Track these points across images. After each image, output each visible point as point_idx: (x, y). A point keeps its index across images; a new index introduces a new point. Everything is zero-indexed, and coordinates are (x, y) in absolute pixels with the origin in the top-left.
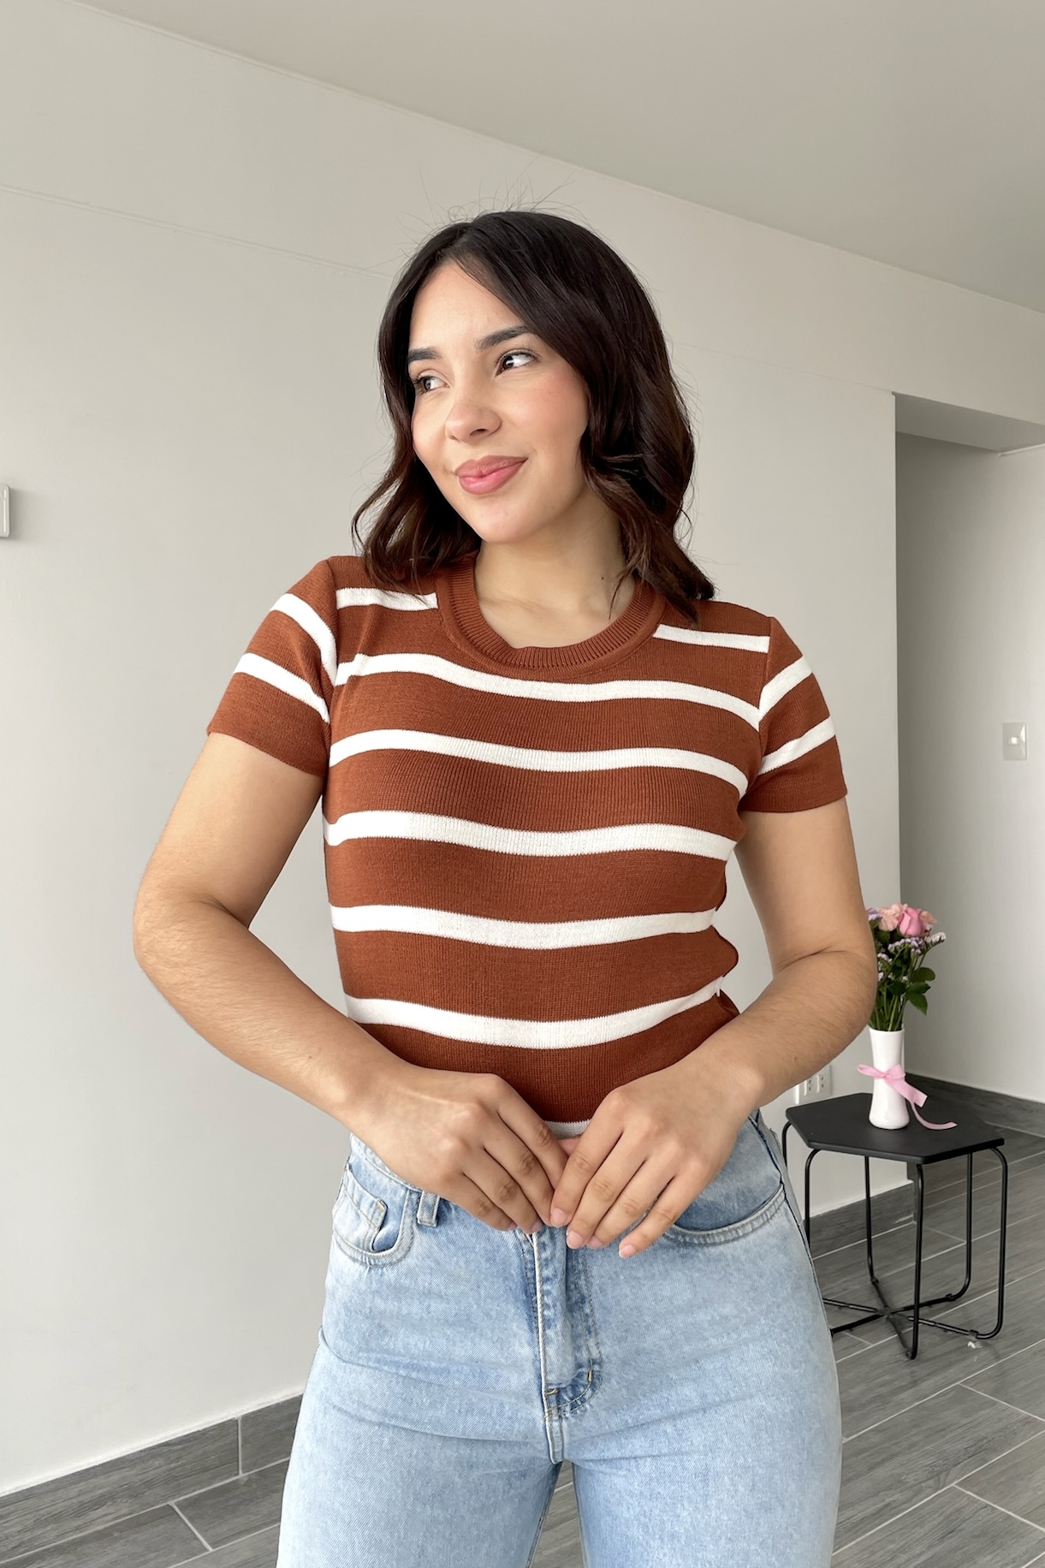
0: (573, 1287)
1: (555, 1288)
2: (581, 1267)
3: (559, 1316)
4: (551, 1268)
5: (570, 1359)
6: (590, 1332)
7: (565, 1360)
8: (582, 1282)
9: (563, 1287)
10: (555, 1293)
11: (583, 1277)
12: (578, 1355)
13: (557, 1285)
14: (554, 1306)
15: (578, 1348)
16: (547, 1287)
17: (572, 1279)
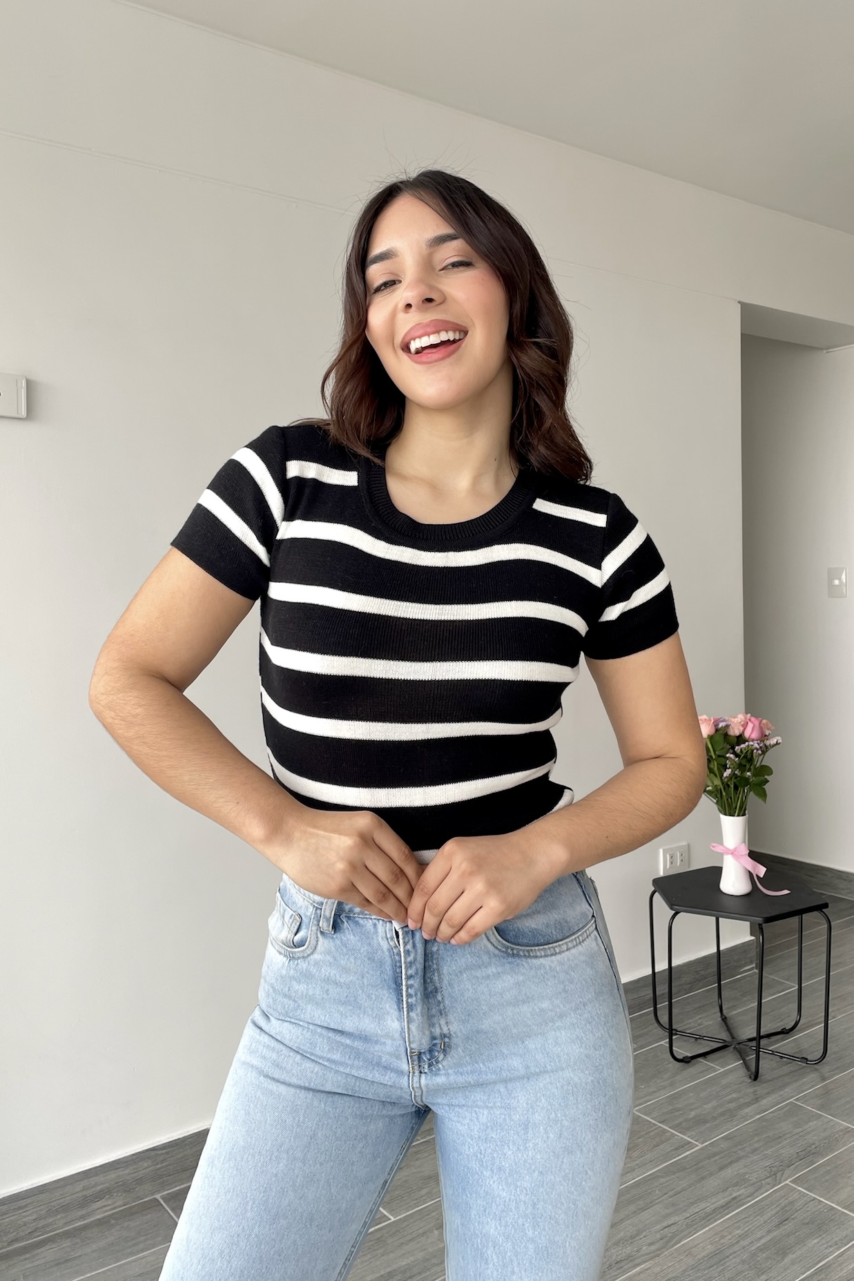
0: (429, 981)
1: (416, 982)
2: (435, 966)
3: (419, 1001)
4: (414, 968)
5: (427, 1033)
6: (441, 1014)
7: (424, 1034)
8: (436, 978)
9: (422, 981)
10: (416, 985)
11: (436, 974)
12: (433, 1030)
13: (418, 980)
14: (416, 995)
15: (432, 1025)
16: (411, 982)
17: (428, 975)
